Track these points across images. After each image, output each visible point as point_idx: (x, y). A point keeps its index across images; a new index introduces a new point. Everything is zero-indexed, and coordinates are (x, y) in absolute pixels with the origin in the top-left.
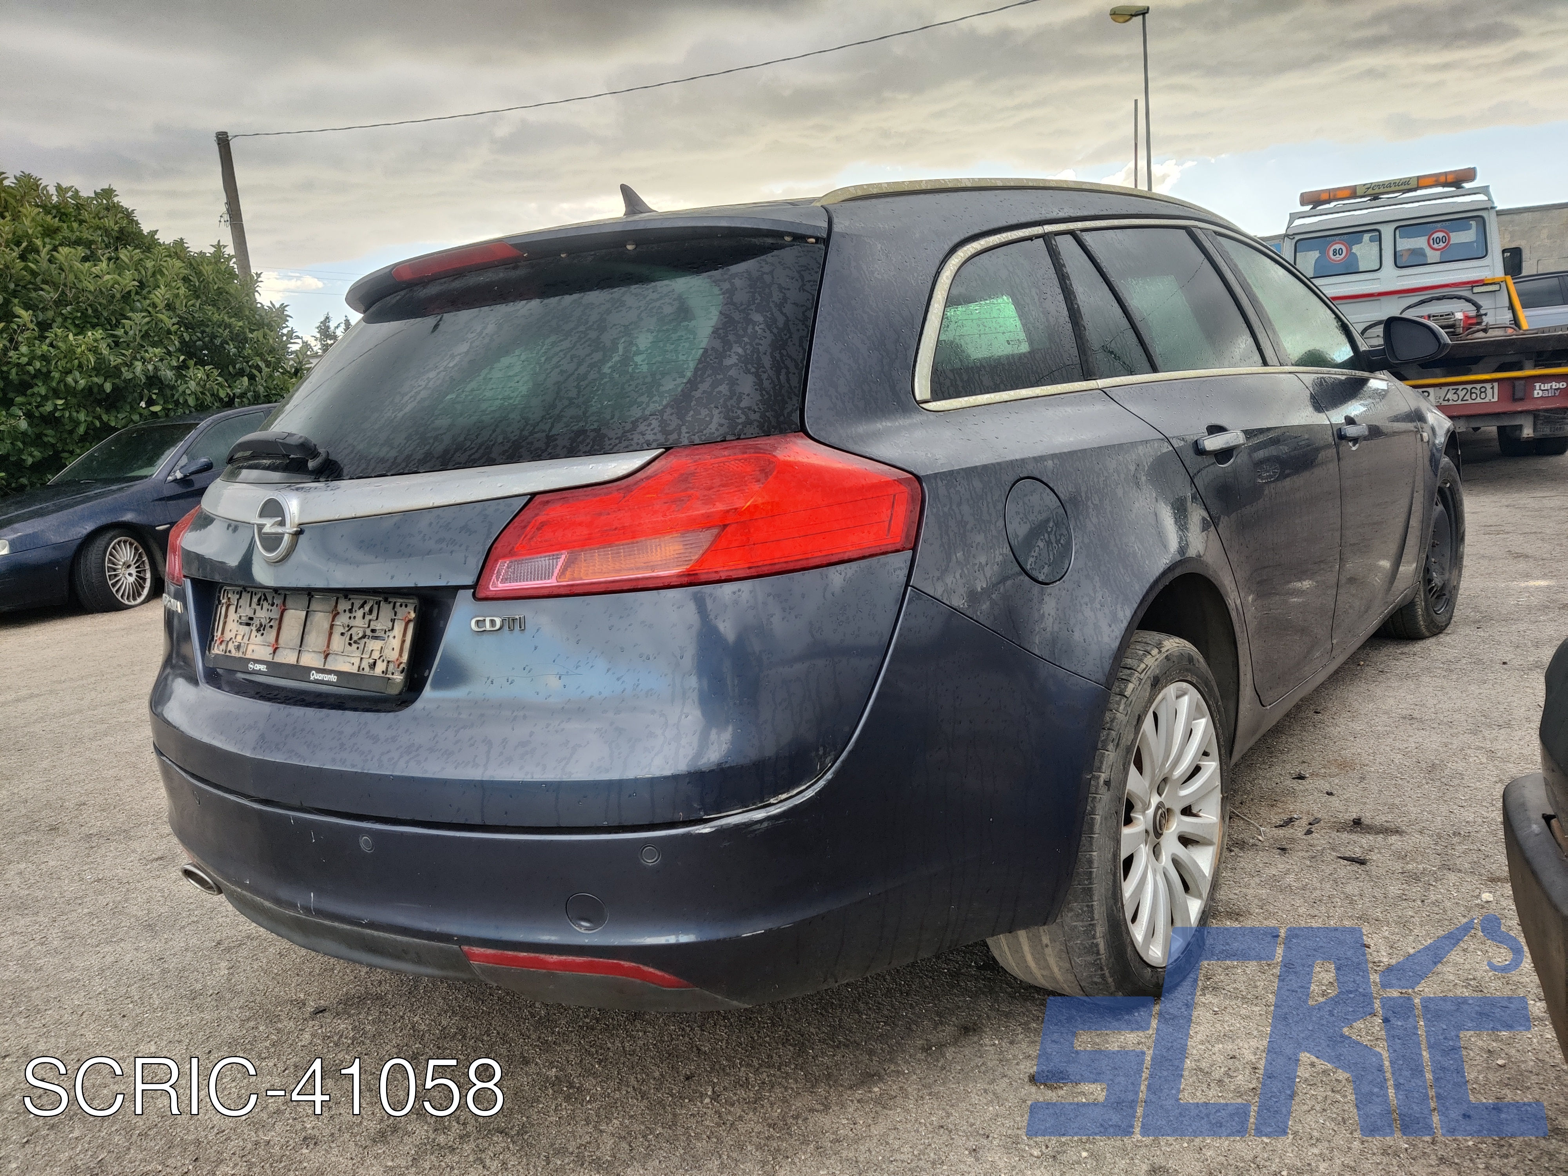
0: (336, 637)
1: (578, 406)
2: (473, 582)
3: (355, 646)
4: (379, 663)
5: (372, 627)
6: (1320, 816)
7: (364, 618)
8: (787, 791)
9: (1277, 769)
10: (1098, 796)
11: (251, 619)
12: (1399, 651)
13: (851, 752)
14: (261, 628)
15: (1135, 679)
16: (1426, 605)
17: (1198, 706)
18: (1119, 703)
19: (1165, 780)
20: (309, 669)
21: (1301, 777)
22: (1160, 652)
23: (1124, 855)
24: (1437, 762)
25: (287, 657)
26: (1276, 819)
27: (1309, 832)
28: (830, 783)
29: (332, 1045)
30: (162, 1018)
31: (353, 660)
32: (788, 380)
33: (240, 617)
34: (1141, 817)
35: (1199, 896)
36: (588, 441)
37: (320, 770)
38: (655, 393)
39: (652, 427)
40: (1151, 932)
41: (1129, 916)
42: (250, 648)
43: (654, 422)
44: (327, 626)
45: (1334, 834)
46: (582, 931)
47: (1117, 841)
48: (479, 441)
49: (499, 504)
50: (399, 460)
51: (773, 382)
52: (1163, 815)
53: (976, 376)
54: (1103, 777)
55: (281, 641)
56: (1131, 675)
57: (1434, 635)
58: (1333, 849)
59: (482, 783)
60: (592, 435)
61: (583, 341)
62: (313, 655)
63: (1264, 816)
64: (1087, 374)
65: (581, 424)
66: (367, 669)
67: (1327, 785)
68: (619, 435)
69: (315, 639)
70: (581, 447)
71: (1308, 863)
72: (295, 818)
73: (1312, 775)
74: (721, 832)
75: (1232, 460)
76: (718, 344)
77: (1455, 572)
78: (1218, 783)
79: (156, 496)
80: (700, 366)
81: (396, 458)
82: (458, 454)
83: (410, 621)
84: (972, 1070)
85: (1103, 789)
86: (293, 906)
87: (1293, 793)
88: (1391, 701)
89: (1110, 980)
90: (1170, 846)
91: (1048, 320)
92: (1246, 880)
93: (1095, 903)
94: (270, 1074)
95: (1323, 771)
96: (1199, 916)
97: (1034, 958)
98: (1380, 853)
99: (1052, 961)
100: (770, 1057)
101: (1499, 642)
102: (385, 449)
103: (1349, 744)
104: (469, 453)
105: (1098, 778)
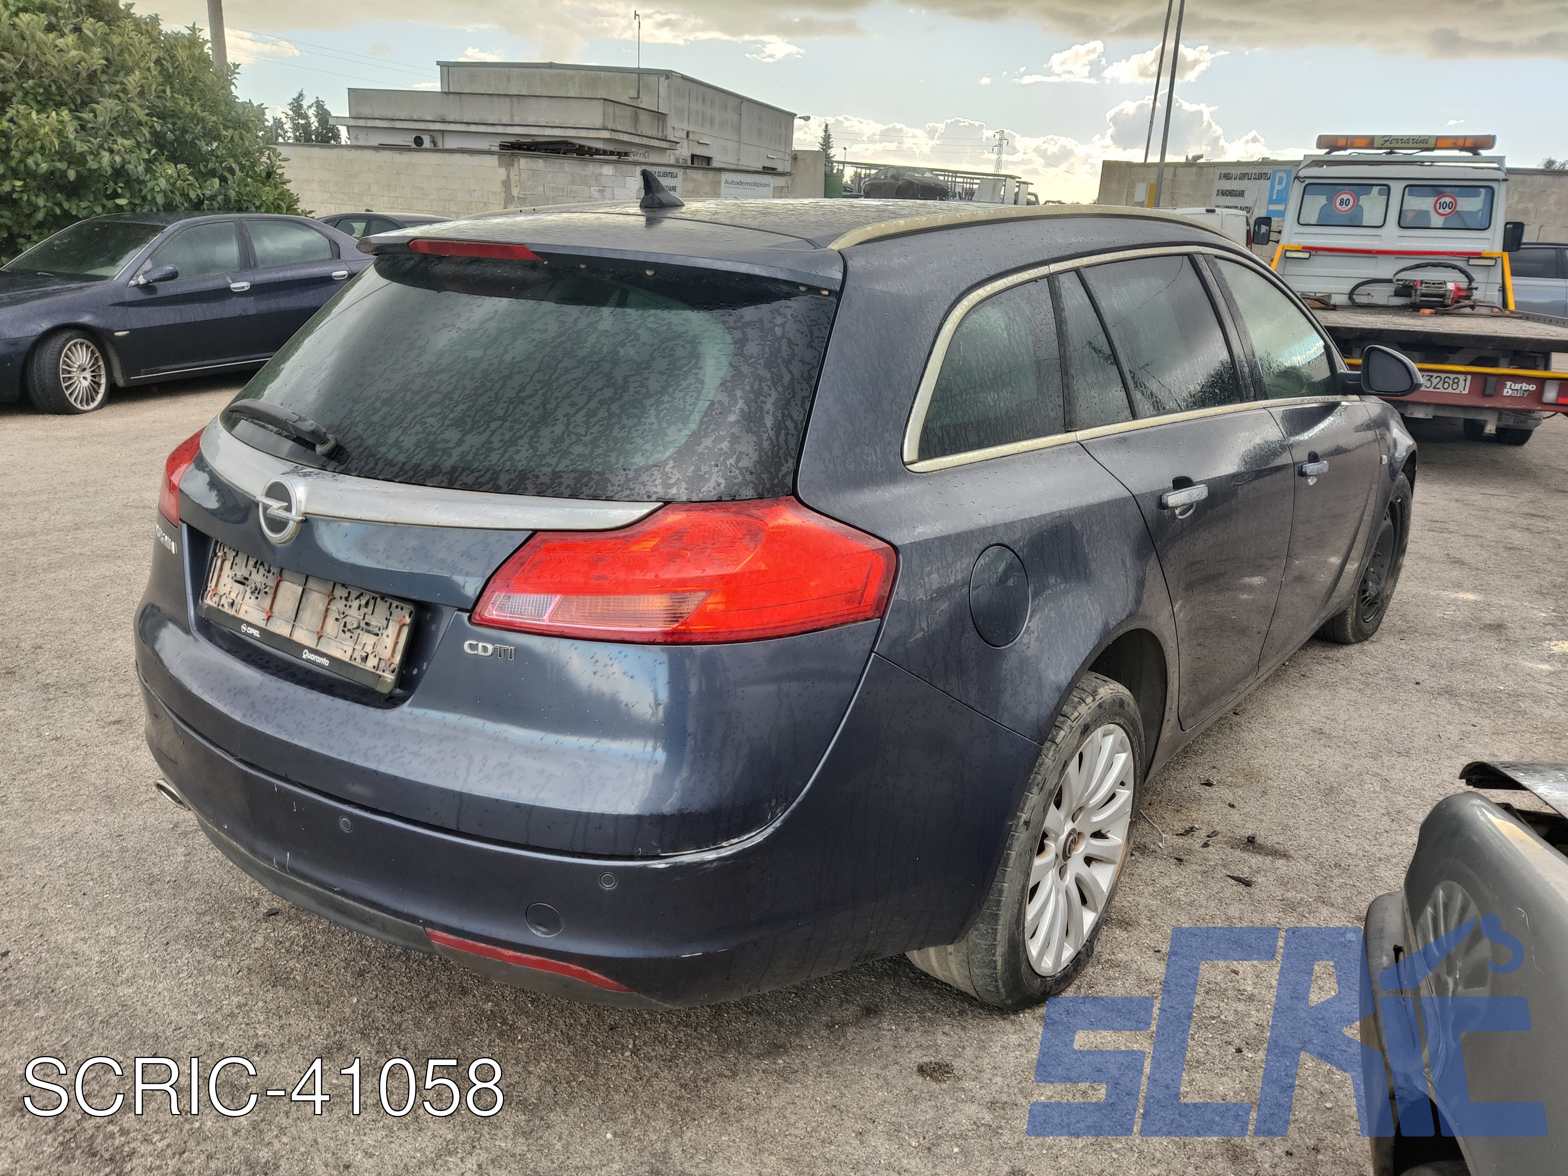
0: (330, 621)
1: (585, 444)
2: (470, 607)
3: (348, 634)
4: (371, 657)
5: (366, 620)
6: (1218, 829)
7: (360, 609)
8: (739, 836)
9: (1189, 772)
10: (1017, 835)
11: (247, 579)
12: (1323, 654)
13: (799, 804)
14: (256, 591)
15: (1066, 728)
16: (1357, 616)
17: (1122, 743)
18: (1048, 750)
19: (1080, 809)
20: (302, 647)
21: (1209, 784)
22: (1094, 700)
23: (1031, 884)
24: (1335, 785)
25: (282, 628)
26: (1179, 827)
27: (1206, 845)
28: (778, 830)
29: (283, 951)
30: (121, 901)
31: (345, 648)
32: (786, 442)
33: (236, 575)
34: (1053, 845)
35: (1095, 910)
36: (592, 483)
37: (308, 751)
38: (660, 442)
39: (654, 478)
40: (1047, 944)
41: (1027, 935)
42: (245, 608)
43: (655, 473)
44: (322, 607)
45: (1229, 850)
46: (539, 934)
47: (1028, 875)
48: (487, 464)
49: (501, 535)
50: (407, 467)
51: (772, 442)
52: (1075, 837)
53: (963, 432)
55: (275, 609)
56: (1064, 723)
57: (1359, 641)
58: (1224, 866)
59: (461, 794)
60: (596, 477)
62: (306, 632)
63: (1168, 821)
64: (1068, 427)
65: (586, 465)
66: (359, 660)
67: (1231, 795)
68: (622, 482)
69: (310, 616)
70: (584, 488)
71: (1199, 877)
72: (278, 786)
73: (1219, 782)
74: (675, 869)
75: (1191, 512)
76: (724, 397)
77: (1391, 582)
78: (1129, 809)
79: (117, 301)
80: (705, 419)
81: (404, 464)
82: (465, 473)
83: (405, 625)
84: (868, 1053)
85: (1022, 828)
86: (270, 860)
87: (1198, 799)
88: (1306, 711)
89: (1002, 990)
90: (1076, 865)
92: (1141, 888)
93: (1000, 926)
94: (225, 974)
95: (1230, 779)
96: (1092, 928)
97: (938, 961)
98: (1265, 876)
99: (953, 966)
100: (688, 1016)
101: (1417, 659)
102: (394, 451)
103: (1259, 753)
104: (476, 474)
105: (1019, 818)
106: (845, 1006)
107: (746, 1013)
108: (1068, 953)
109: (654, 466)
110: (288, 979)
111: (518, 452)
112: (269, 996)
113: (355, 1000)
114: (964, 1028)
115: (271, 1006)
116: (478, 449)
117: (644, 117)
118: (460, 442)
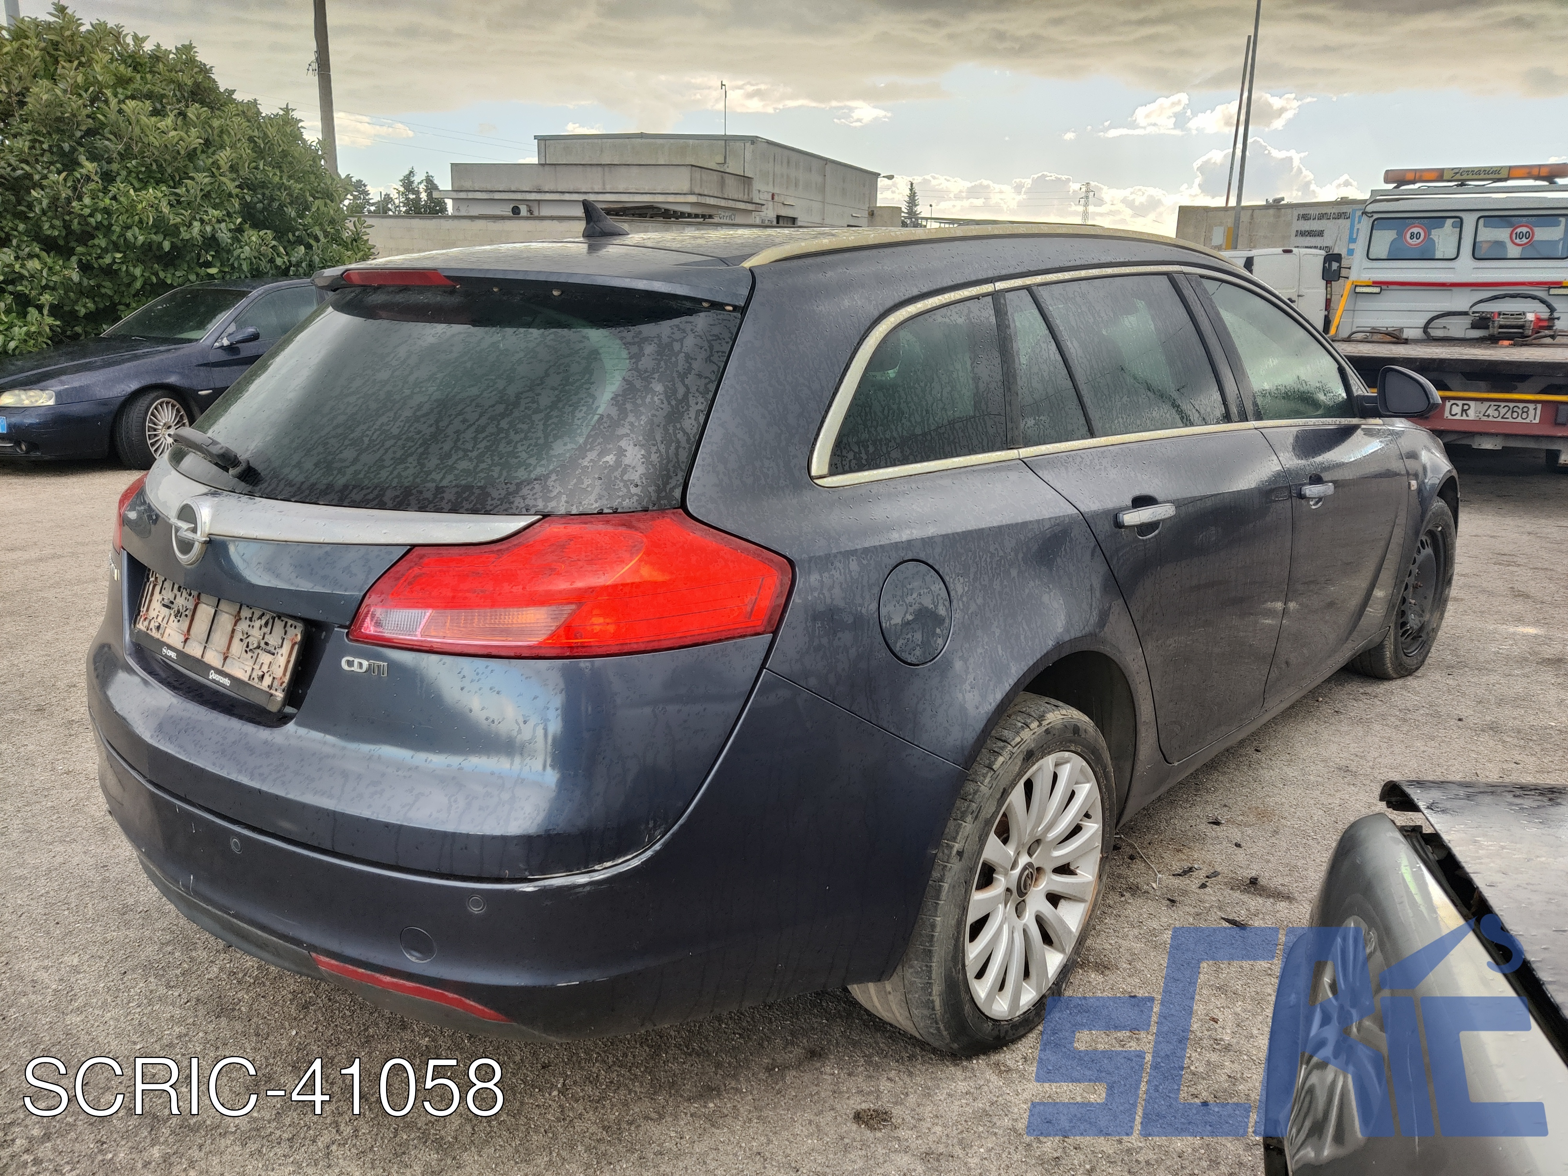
0: (236, 641)
1: (471, 460)
2: (348, 623)
3: (250, 654)
4: (266, 677)
5: (266, 640)
6: (1219, 870)
7: (260, 628)
8: (613, 859)
9: (1197, 810)
10: (949, 865)
11: (172, 603)
12: (1362, 691)
13: (681, 826)
14: (178, 614)
15: (1006, 754)
16: (1396, 649)
17: (1081, 772)
18: (984, 776)
19: (1038, 842)
20: (210, 668)
21: (1217, 823)
22: (1040, 725)
23: (972, 920)
25: (194, 650)
26: (1177, 867)
27: (1203, 886)
28: (657, 853)
29: (235, 982)
31: (246, 668)
32: (677, 454)
33: (163, 599)
34: (1003, 879)
35: (1062, 951)
36: (473, 498)
37: (204, 770)
38: (544, 456)
39: (535, 491)
40: (999, 988)
41: (971, 977)
42: (168, 631)
43: (537, 486)
44: (229, 628)
45: (1227, 892)
46: (414, 959)
47: (964, 909)
48: (376, 481)
49: (381, 550)
50: (304, 487)
51: (661, 455)
54: (957, 847)
55: (192, 632)
56: (1003, 748)
57: (1402, 676)
58: (1220, 908)
59: (334, 813)
60: (477, 492)
61: (491, 389)
62: (215, 653)
63: (1167, 861)
64: (1010, 444)
65: (470, 479)
66: (256, 680)
67: (1239, 834)
68: (502, 496)
69: (219, 638)
70: (465, 502)
71: (1191, 920)
72: (180, 807)
73: (1228, 821)
74: (545, 893)
75: (1157, 532)
76: (614, 412)
77: (1437, 615)
78: (1098, 844)
79: (201, 362)
80: (593, 433)
81: (303, 483)
82: (355, 491)
83: (295, 643)
84: (805, 1098)
85: (955, 859)
86: (177, 883)
87: (1201, 839)
88: (1334, 748)
89: (945, 1033)
90: (1036, 902)
91: (977, 387)
92: (1126, 930)
93: (934, 964)
94: (173, 1004)
95: (1241, 818)
96: (1059, 970)
98: (1263, 919)
99: (894, 1006)
101: (1464, 694)
102: (296, 472)
103: (1276, 791)
104: (364, 492)
105: (952, 847)
106: (790, 1048)
107: (685, 1053)
108: (1029, 996)
109: (535, 479)
110: (233, 1010)
111: (406, 468)
112: (211, 1027)
113: (294, 1033)
114: (911, 1074)
115: (211, 1037)
116: (370, 468)
117: (730, 181)
118: (355, 461)
